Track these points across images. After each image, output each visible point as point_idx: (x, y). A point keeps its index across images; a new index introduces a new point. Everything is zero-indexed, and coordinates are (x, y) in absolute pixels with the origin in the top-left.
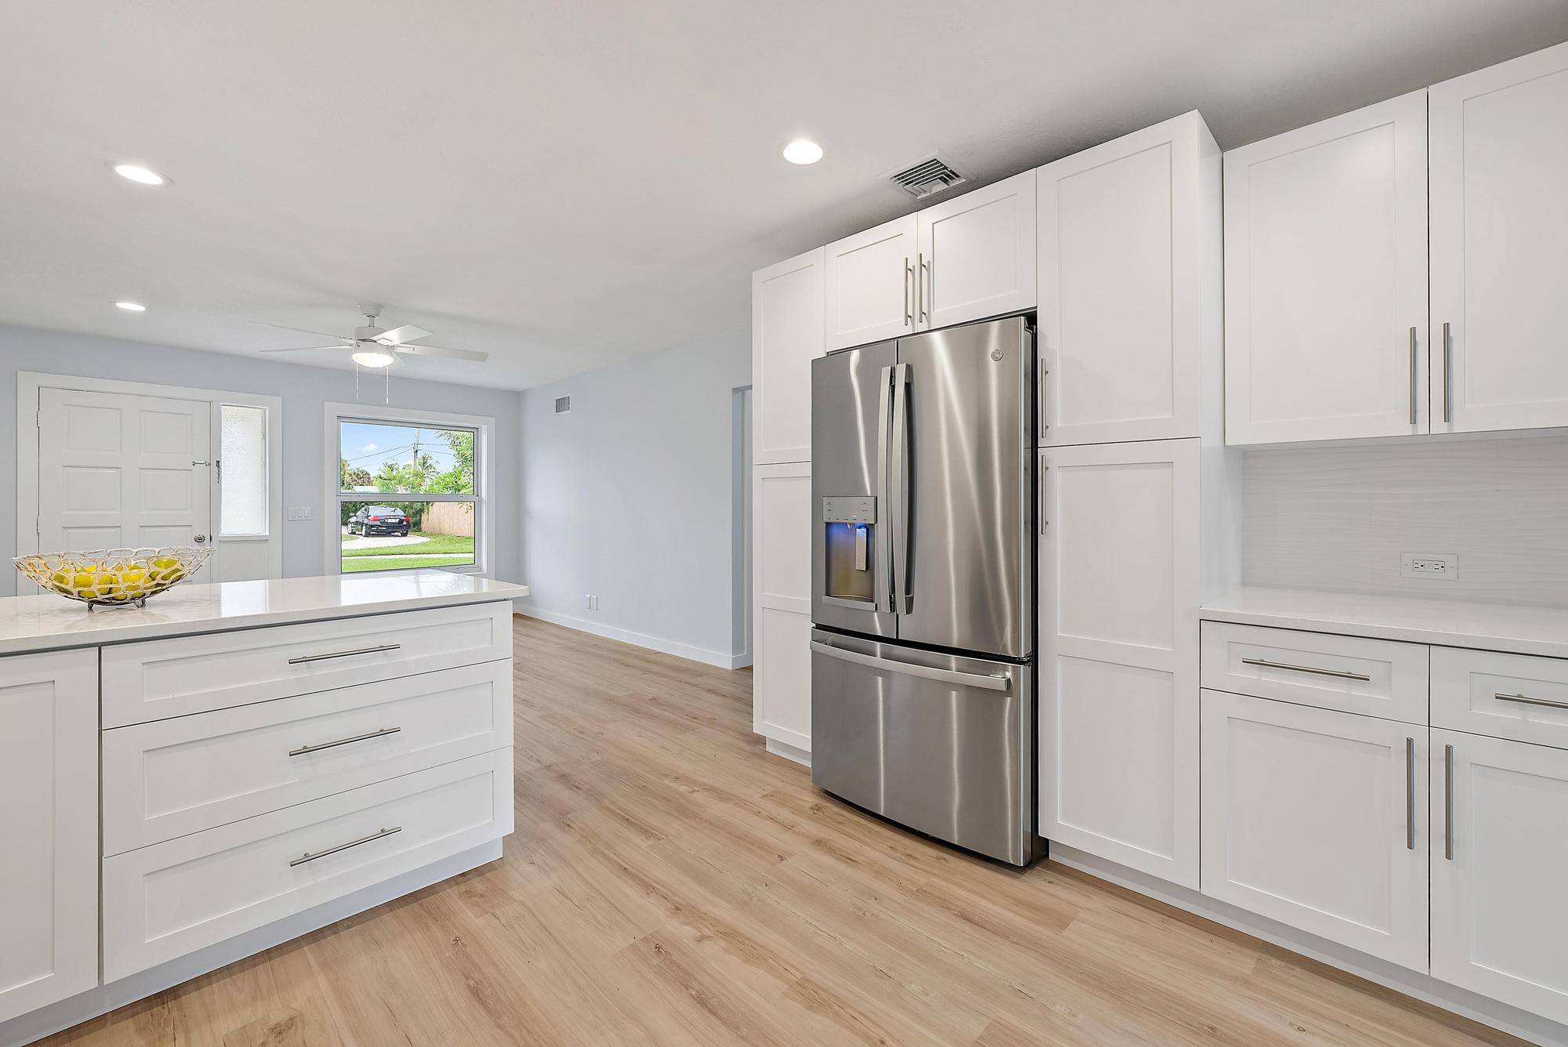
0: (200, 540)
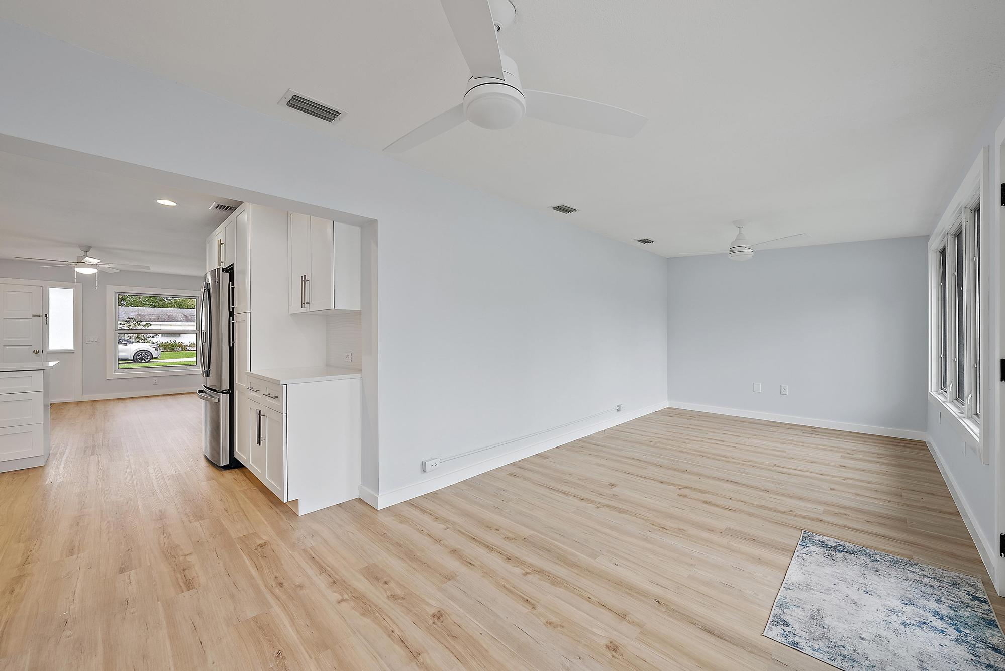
0: (36, 352)
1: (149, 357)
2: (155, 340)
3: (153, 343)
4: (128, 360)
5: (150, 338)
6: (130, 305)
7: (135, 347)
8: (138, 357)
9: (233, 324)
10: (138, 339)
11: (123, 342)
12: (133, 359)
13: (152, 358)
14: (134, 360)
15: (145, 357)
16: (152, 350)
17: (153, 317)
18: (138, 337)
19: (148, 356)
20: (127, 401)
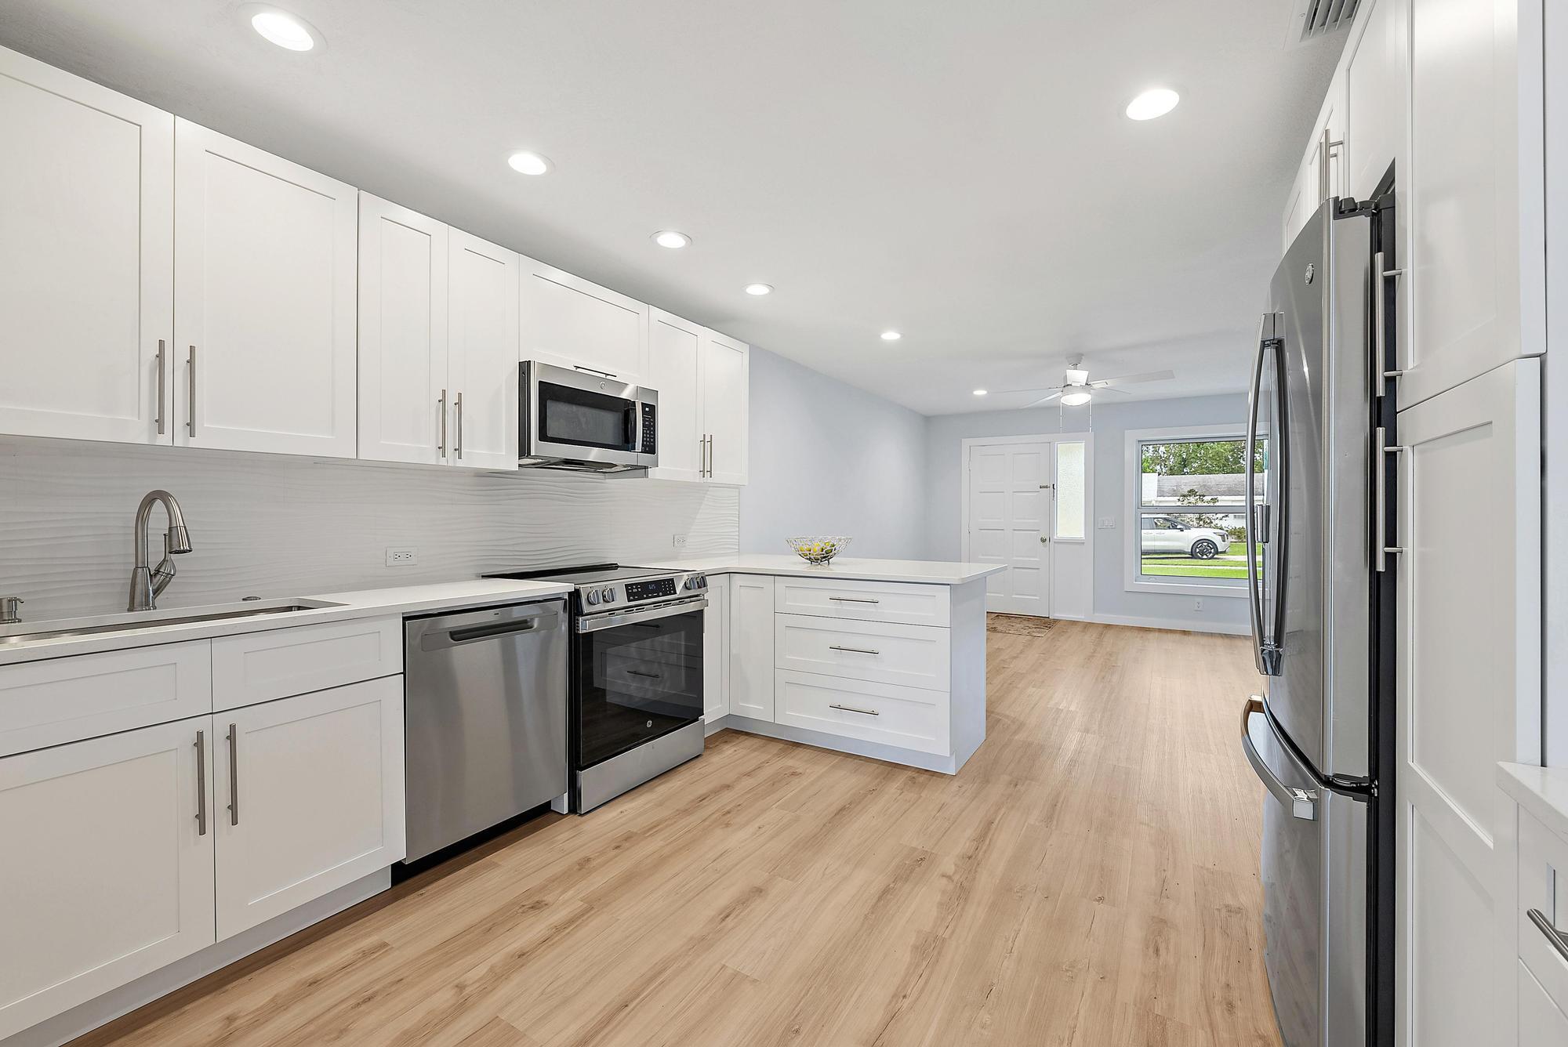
0: (1043, 541)
1: (1212, 551)
2: (1224, 523)
3: (1222, 529)
4: (1185, 553)
5: (1217, 522)
6: (1194, 473)
7: (1195, 534)
8: (1198, 550)
9: (1391, 458)
10: (1202, 522)
11: (1178, 527)
12: (1192, 552)
13: (1217, 553)
14: (1193, 555)
15: (1208, 550)
16: (1217, 540)
17: (1223, 488)
18: (1200, 519)
19: (1211, 549)
20: (1151, 635)
